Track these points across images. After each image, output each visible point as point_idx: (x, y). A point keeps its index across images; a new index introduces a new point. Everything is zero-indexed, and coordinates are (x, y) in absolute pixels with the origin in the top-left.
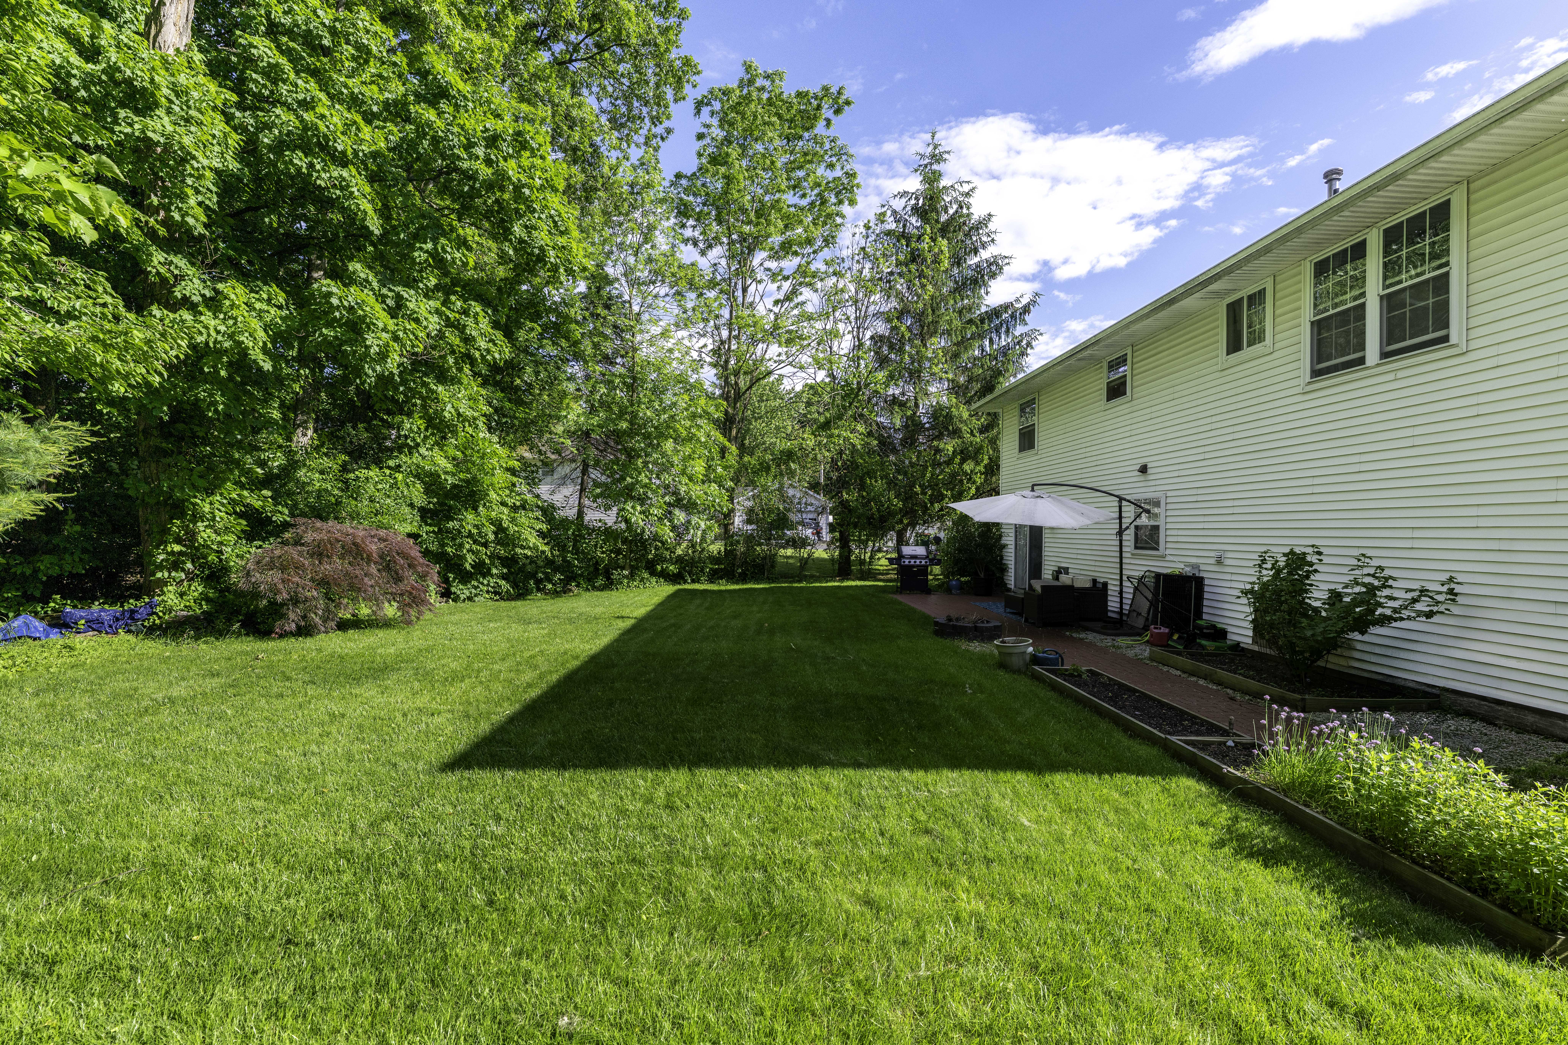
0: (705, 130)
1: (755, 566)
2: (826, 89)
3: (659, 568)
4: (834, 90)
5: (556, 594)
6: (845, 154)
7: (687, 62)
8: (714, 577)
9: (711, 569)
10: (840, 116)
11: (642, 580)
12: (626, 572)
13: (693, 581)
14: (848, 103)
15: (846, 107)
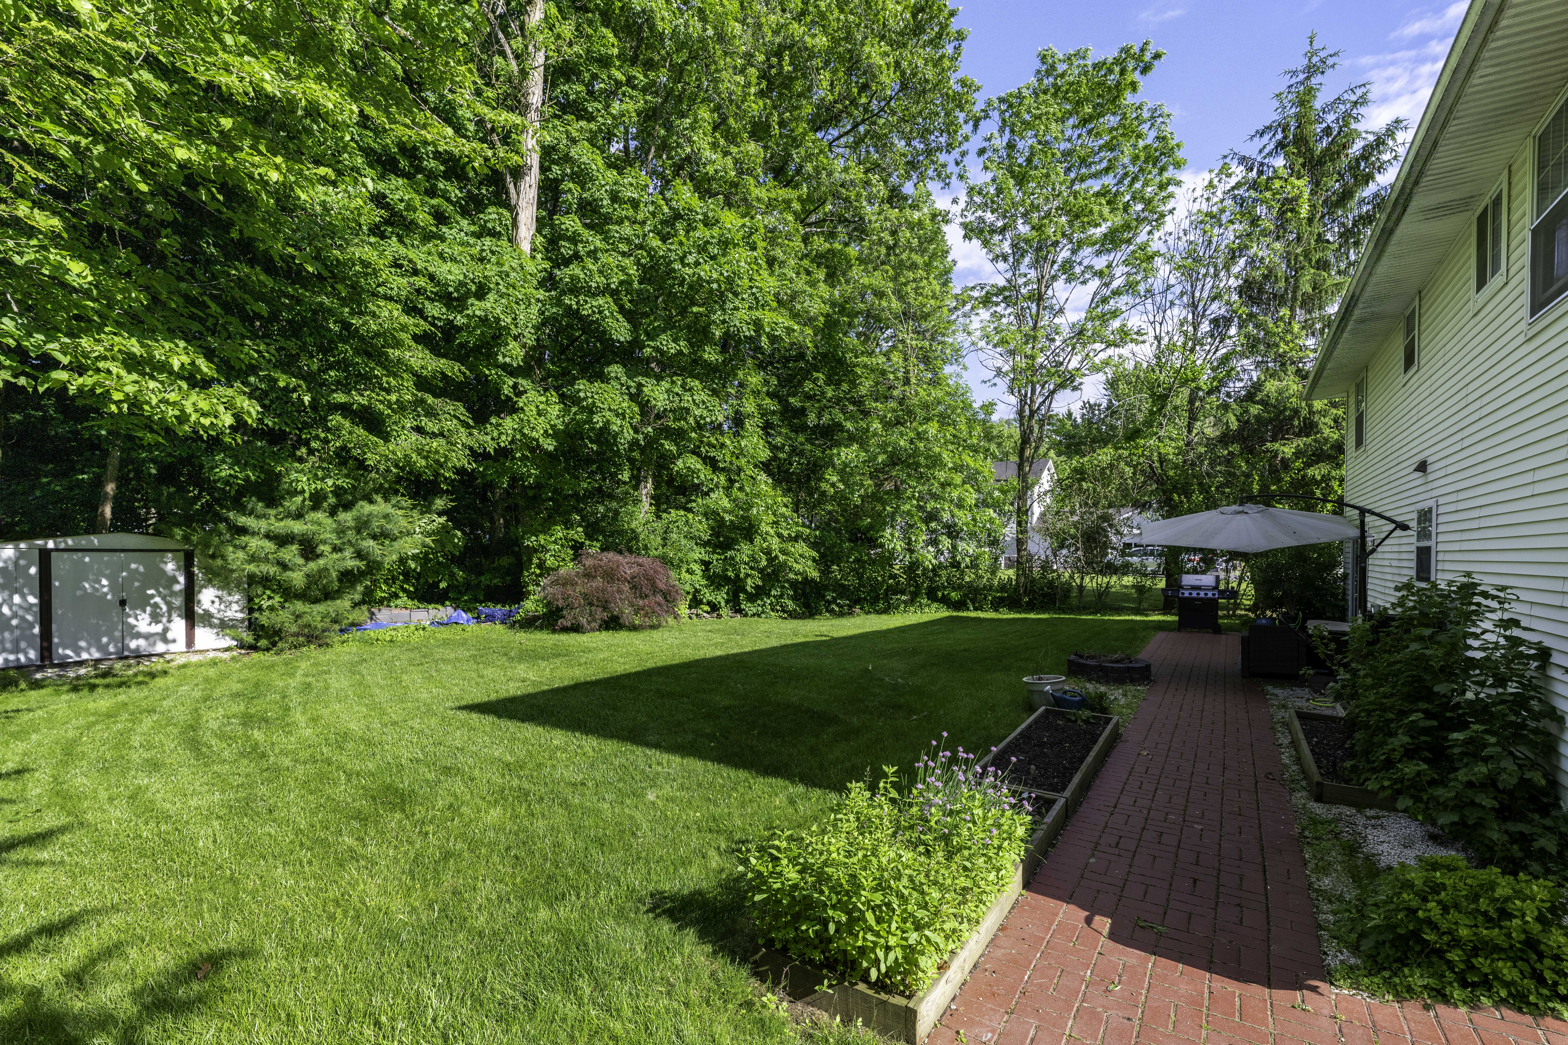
0: (986, 144)
1: (1044, 595)
2: (1126, 50)
3: (940, 594)
4: (1136, 49)
5: (841, 615)
6: (1160, 116)
7: (963, 83)
8: (996, 605)
9: (994, 598)
10: (1150, 74)
11: (921, 606)
12: (904, 598)
13: (976, 609)
14: (1157, 56)
15: (1156, 62)
